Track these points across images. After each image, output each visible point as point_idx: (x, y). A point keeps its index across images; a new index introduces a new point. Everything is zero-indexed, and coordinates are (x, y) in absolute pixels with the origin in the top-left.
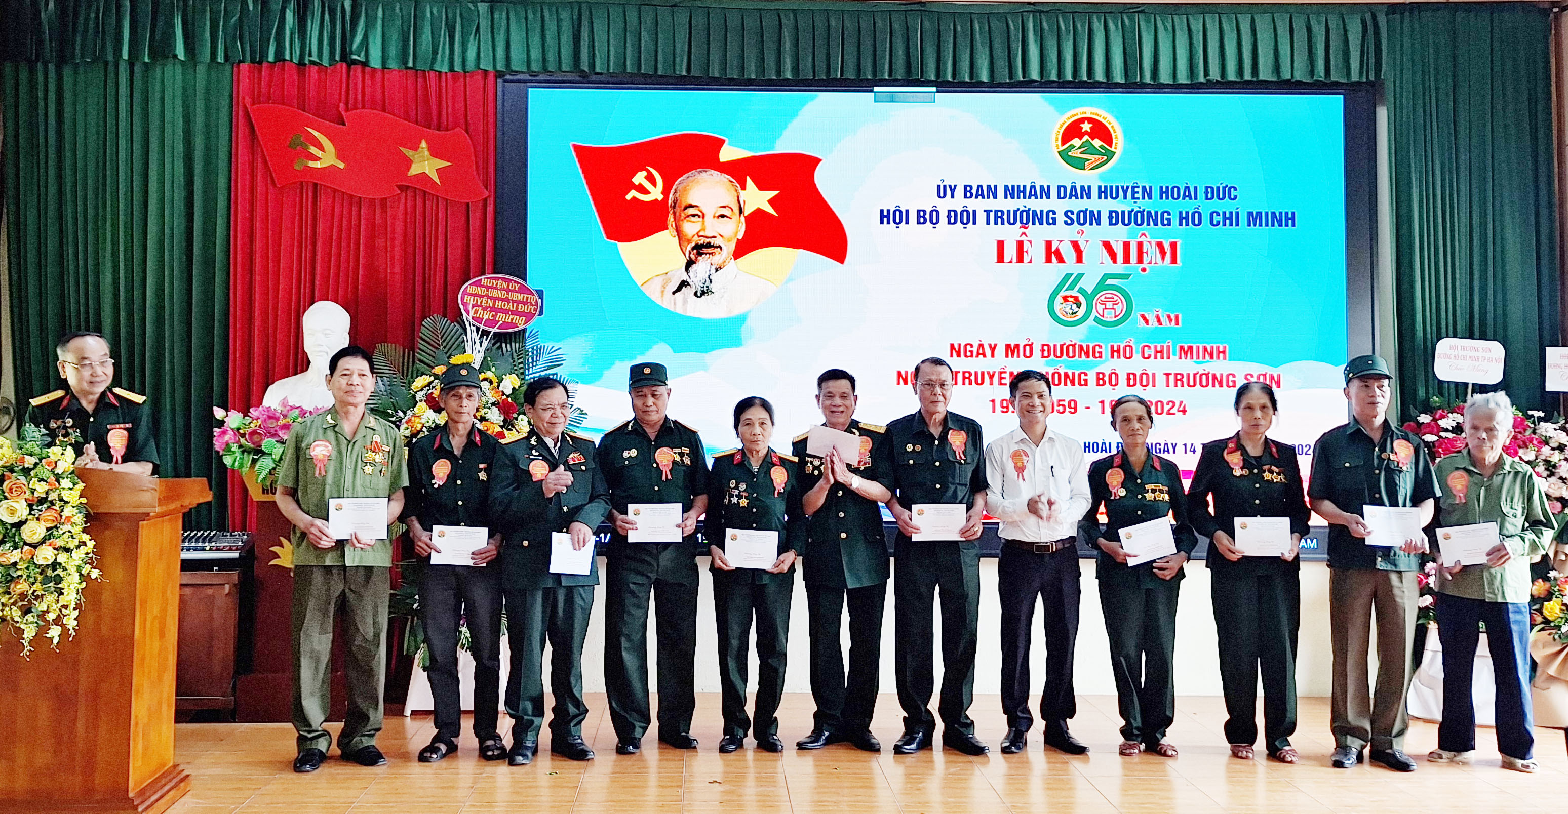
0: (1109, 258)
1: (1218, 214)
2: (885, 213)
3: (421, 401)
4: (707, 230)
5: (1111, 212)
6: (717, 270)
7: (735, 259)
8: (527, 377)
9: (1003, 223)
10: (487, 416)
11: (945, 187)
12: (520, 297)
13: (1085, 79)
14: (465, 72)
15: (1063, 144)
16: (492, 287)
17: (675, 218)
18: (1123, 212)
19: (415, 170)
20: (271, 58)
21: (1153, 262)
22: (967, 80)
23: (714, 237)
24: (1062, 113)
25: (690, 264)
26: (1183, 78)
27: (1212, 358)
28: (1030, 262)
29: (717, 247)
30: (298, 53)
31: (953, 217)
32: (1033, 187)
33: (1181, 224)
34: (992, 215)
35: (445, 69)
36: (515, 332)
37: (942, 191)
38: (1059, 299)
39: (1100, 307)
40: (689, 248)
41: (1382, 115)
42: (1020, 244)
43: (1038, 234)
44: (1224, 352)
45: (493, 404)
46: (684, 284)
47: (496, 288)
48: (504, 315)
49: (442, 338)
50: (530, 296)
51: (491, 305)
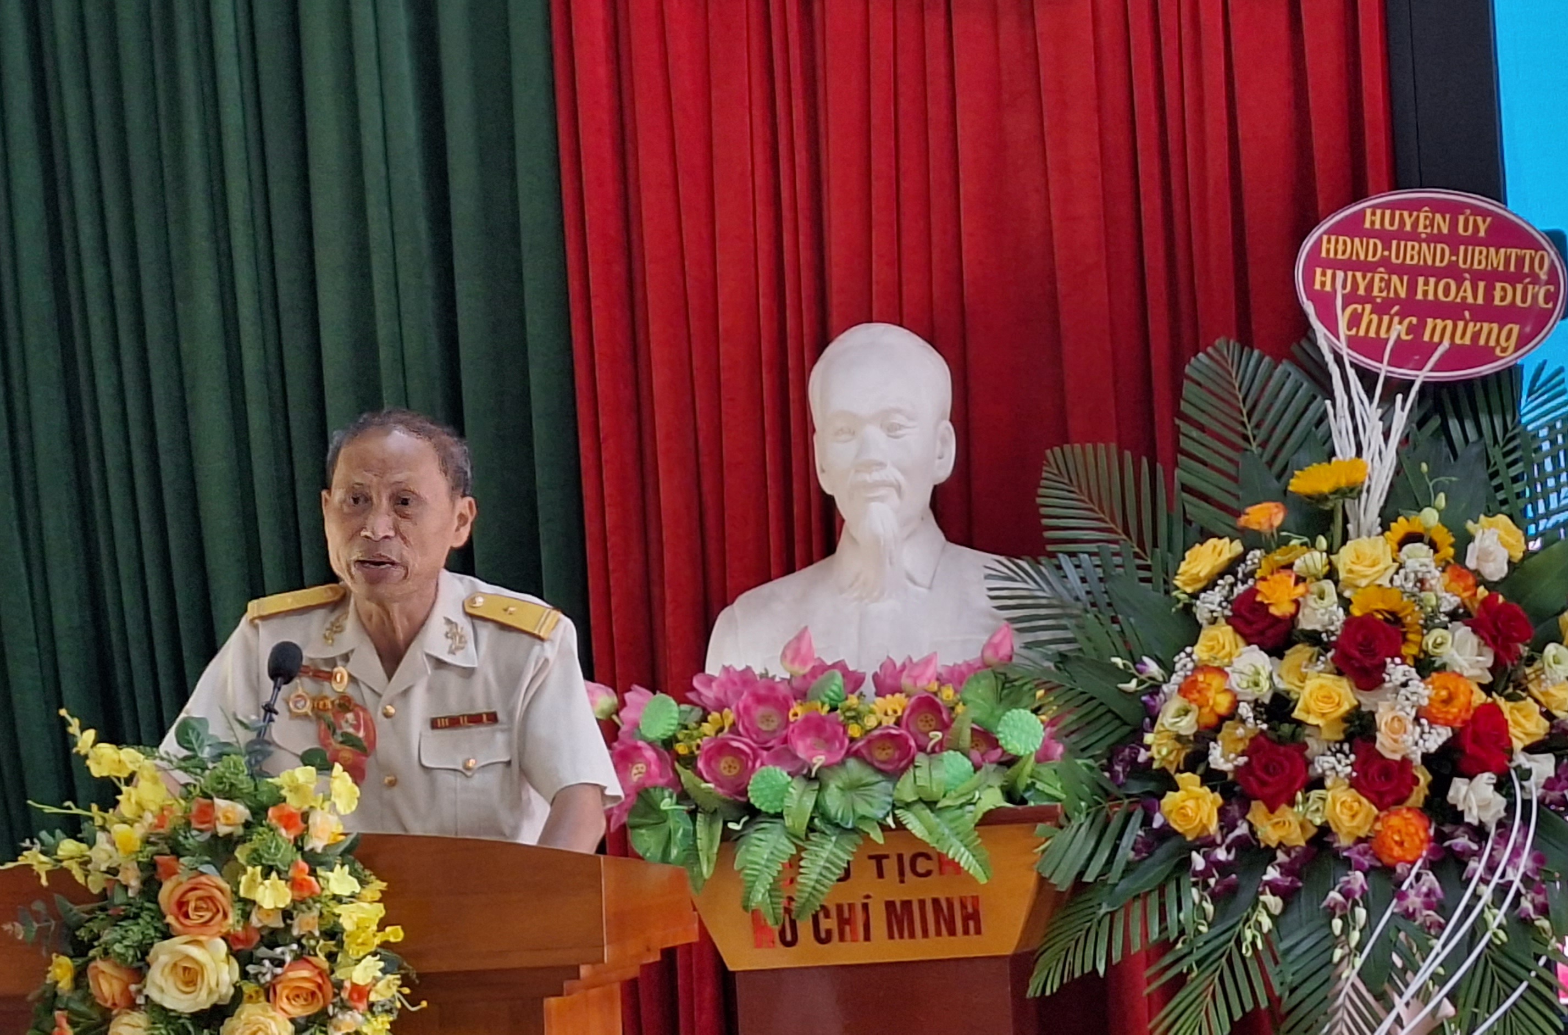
3: (1214, 621)
10: (1442, 654)
12: (1497, 259)
16: (1401, 235)
36: (1484, 379)
45: (1453, 616)
47: (1414, 236)
48: (1449, 323)
49: (1249, 416)
50: (1528, 253)
51: (1403, 294)
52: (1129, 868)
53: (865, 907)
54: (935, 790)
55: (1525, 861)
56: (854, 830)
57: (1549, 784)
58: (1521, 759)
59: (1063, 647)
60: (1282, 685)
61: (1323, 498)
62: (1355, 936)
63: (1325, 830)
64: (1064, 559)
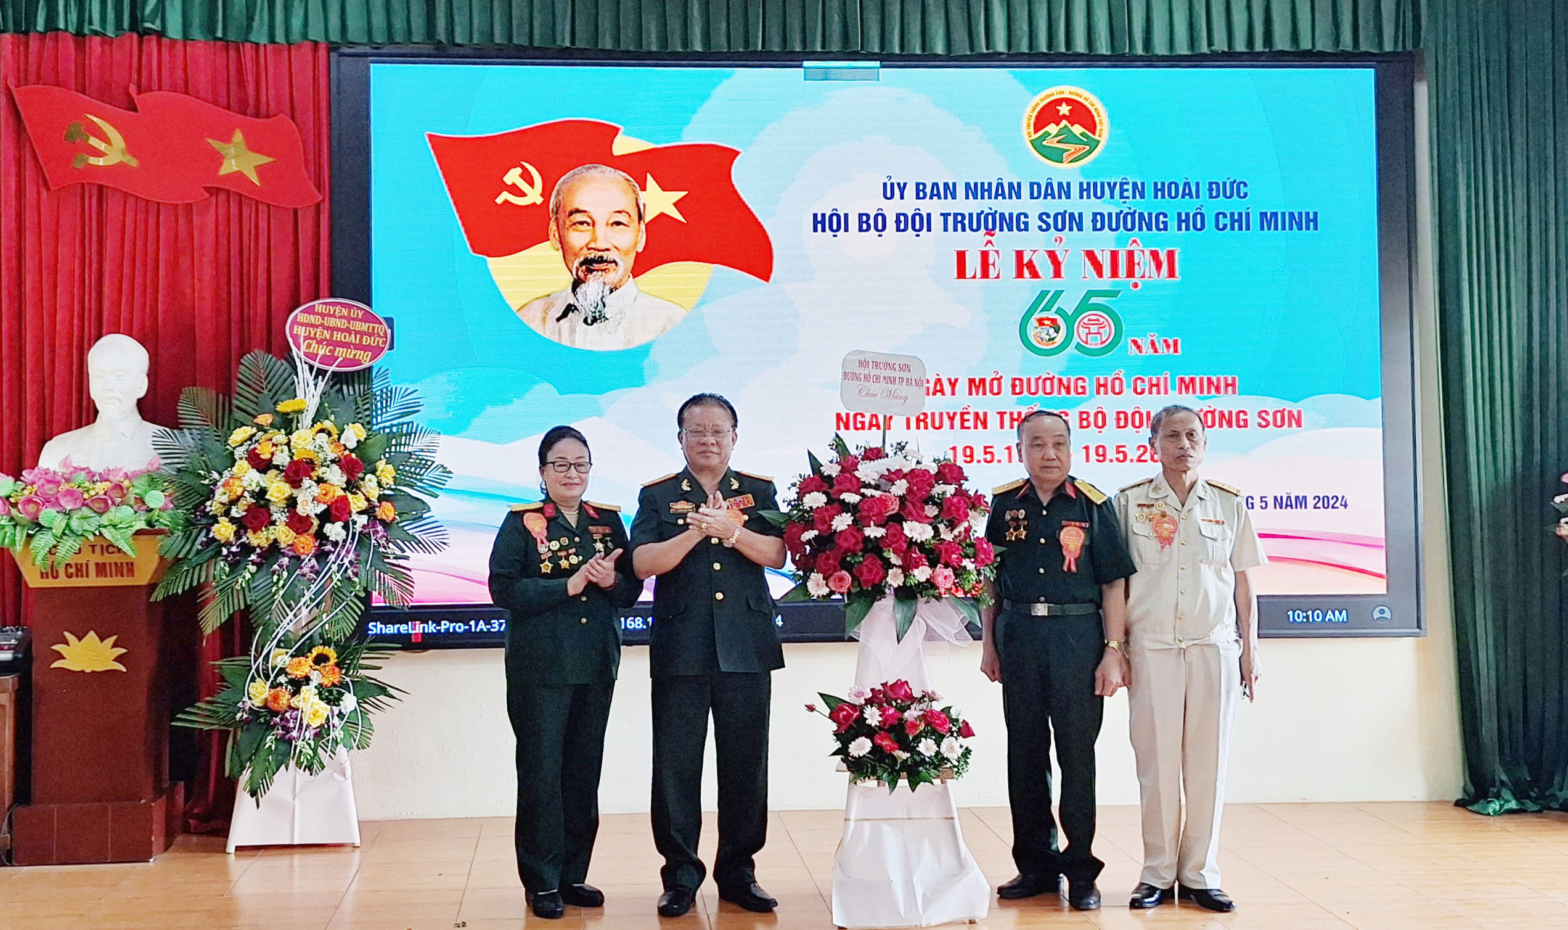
0: (1094, 273)
1: (1225, 216)
2: (819, 218)
3: (241, 459)
4: (598, 242)
5: (1095, 215)
6: (611, 292)
7: (635, 276)
8: (375, 428)
9: (964, 230)
10: (326, 477)
11: (892, 185)
12: (364, 327)
13: (1063, 50)
14: (289, 44)
15: (1036, 131)
16: (329, 315)
17: (558, 226)
18: (1110, 215)
19: (228, 167)
20: (40, 27)
21: (1147, 275)
22: (918, 52)
23: (608, 250)
24: (1035, 94)
25: (577, 284)
26: (1182, 49)
27: (1218, 390)
28: (998, 277)
29: (611, 262)
30: (75, 20)
31: (903, 222)
32: (1000, 185)
33: (1180, 229)
34: (951, 219)
35: (264, 40)
36: (358, 372)
37: (890, 191)
38: (1033, 322)
39: (1083, 332)
40: (576, 264)
41: (1422, 92)
42: (985, 255)
43: (1006, 243)
44: (1233, 385)
45: (333, 461)
46: (570, 309)
47: (334, 316)
48: (345, 350)
49: (265, 379)
50: (377, 325)
51: (328, 337)
52: (198, 552)
53: (87, 564)
54: (117, 521)
55: (351, 556)
56: (82, 535)
57: (364, 527)
58: (355, 517)
59: (179, 466)
60: (263, 485)
61: (288, 414)
62: (281, 583)
63: (275, 540)
64: (186, 431)
